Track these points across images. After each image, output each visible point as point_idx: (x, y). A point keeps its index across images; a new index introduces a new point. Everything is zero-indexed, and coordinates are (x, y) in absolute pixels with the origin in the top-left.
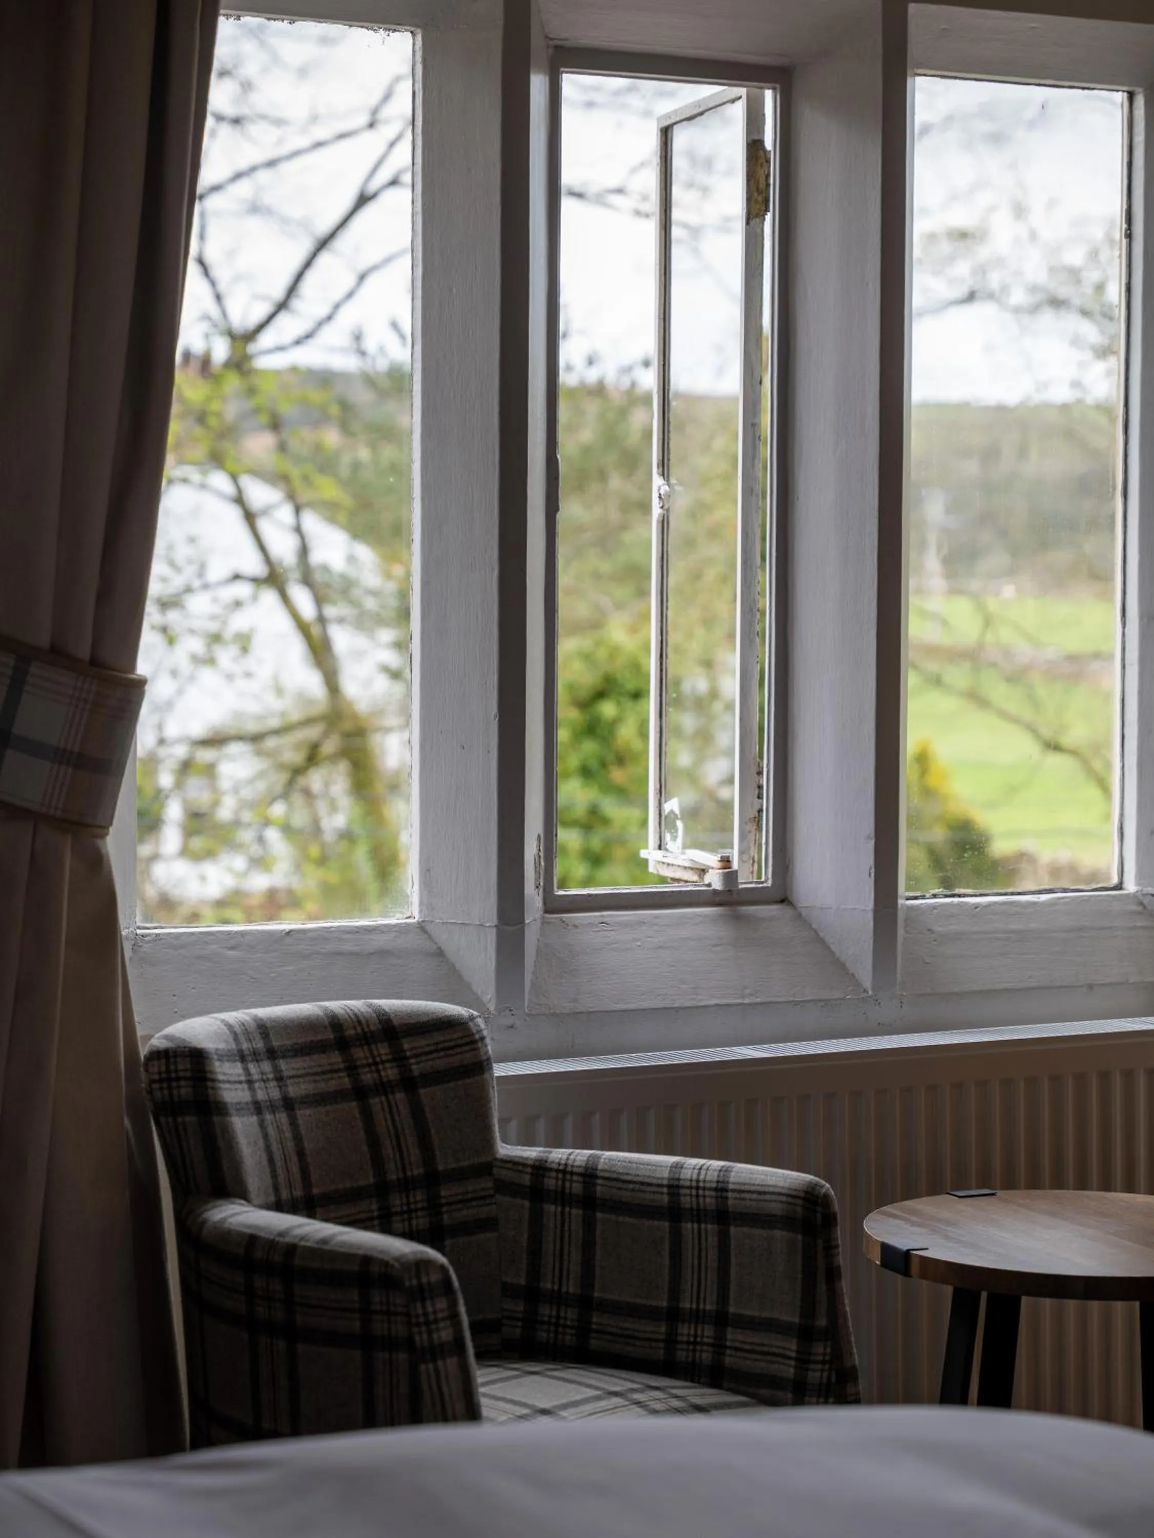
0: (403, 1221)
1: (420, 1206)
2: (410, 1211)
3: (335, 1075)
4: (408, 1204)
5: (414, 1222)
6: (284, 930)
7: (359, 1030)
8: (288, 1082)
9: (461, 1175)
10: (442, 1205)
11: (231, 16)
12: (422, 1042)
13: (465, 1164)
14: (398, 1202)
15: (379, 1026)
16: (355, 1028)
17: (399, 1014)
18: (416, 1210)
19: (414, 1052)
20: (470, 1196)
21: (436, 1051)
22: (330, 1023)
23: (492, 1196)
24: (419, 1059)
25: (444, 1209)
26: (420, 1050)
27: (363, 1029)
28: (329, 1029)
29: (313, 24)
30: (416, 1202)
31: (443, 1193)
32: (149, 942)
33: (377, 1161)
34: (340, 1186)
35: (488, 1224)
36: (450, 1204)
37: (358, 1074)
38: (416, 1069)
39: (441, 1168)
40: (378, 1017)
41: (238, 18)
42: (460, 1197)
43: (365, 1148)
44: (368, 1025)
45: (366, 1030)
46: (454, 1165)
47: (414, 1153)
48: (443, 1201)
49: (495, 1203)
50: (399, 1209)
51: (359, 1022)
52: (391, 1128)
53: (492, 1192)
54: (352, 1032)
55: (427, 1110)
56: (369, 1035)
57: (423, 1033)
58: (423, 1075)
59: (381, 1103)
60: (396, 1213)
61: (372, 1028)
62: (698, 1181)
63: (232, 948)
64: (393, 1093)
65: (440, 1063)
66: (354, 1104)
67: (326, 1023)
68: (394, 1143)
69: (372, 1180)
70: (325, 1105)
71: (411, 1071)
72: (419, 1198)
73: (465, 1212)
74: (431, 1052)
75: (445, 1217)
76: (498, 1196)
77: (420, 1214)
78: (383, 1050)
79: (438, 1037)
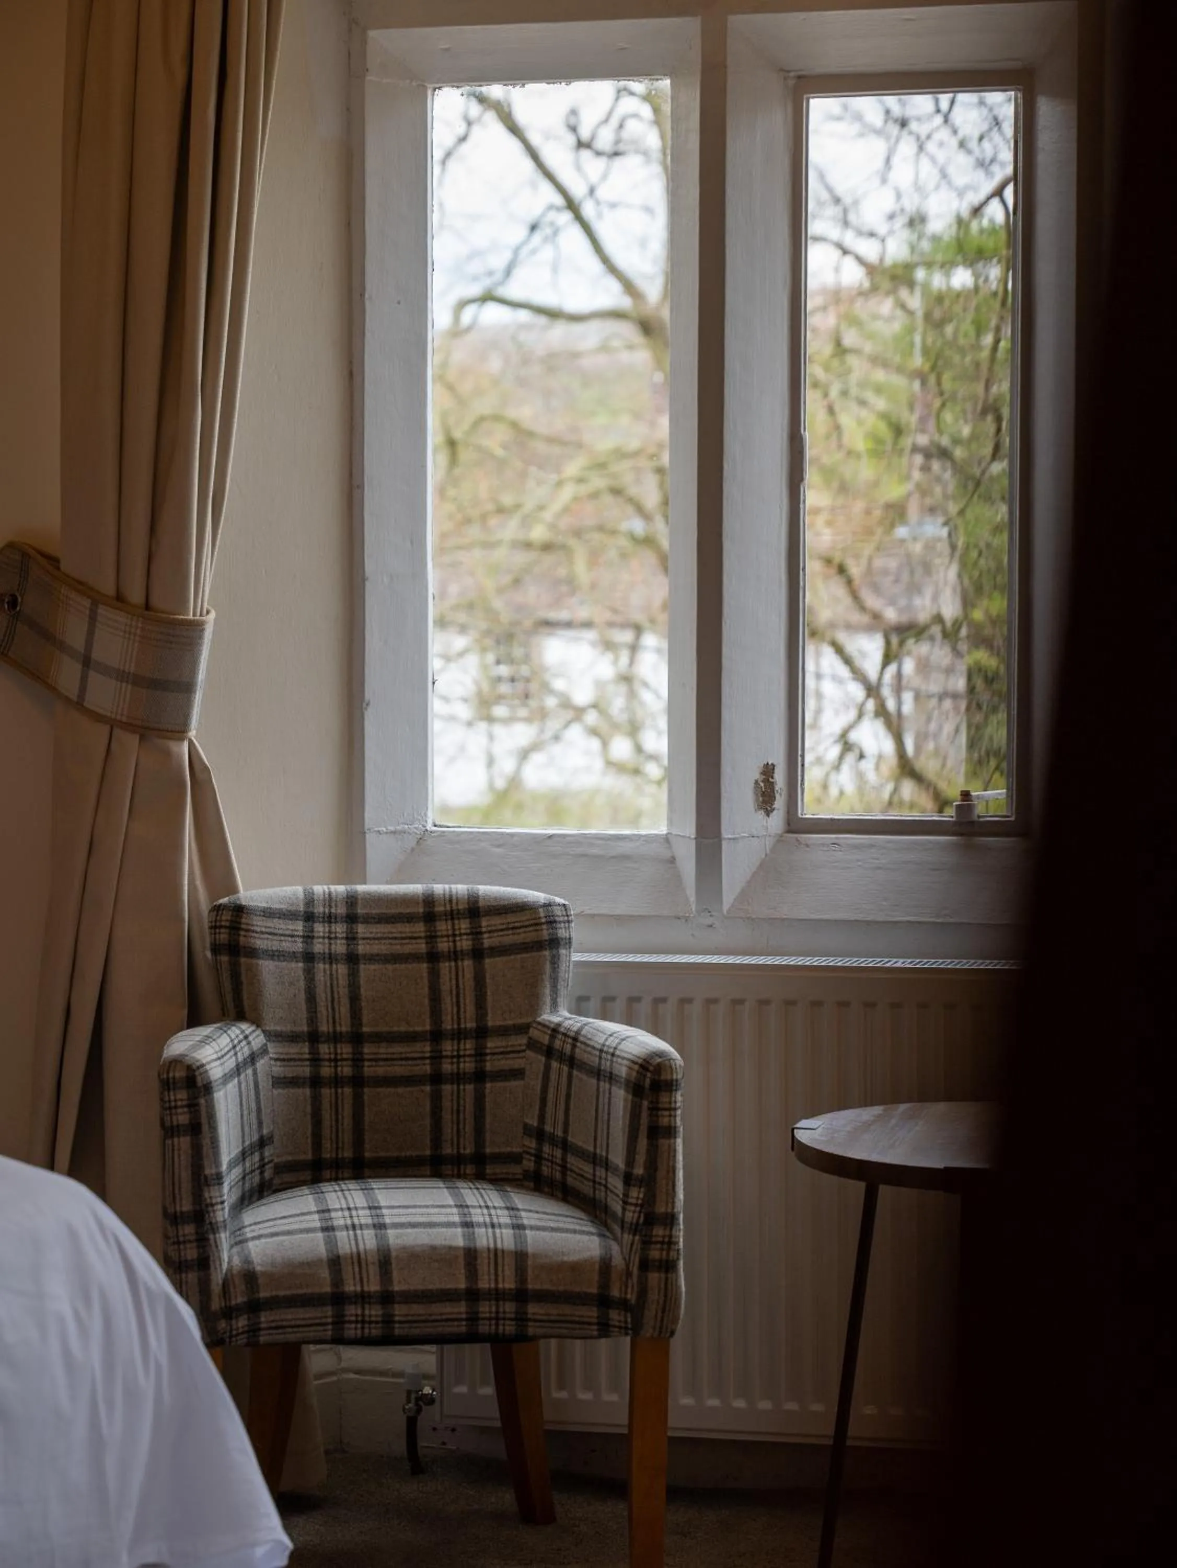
0: (452, 1063)
1: (468, 1052)
2: (459, 1056)
3: (414, 941)
4: (458, 1050)
5: (462, 1065)
6: (546, 834)
7: (448, 908)
8: (360, 942)
9: (504, 1031)
10: (486, 1054)
11: (518, 84)
12: (497, 921)
13: (510, 1022)
14: (449, 1048)
15: (467, 906)
16: (445, 905)
17: (487, 897)
18: (464, 1056)
19: (489, 929)
20: (509, 1049)
21: (507, 929)
22: (424, 901)
23: (524, 1051)
24: (492, 934)
25: (488, 1058)
26: (493, 928)
27: (451, 907)
28: (421, 905)
29: (587, 83)
30: (465, 1050)
31: (489, 1045)
32: (434, 837)
33: (436, 1012)
34: (395, 1029)
35: (518, 1074)
36: (494, 1054)
37: (436, 942)
38: (487, 943)
39: (490, 1024)
40: (469, 898)
41: (523, 85)
42: (502, 1050)
43: (426, 1001)
44: (457, 903)
45: (454, 907)
46: (501, 1023)
47: (470, 1009)
48: (488, 1051)
49: (524, 1057)
50: (449, 1053)
51: (451, 901)
52: (454, 987)
53: (524, 1048)
54: (442, 909)
55: (488, 976)
56: (455, 912)
57: (500, 914)
58: (492, 949)
59: (450, 967)
60: (447, 1057)
61: (461, 907)
62: (604, 1045)
63: (499, 846)
64: (462, 960)
65: (509, 939)
66: (425, 965)
67: (421, 899)
68: (454, 1000)
69: (428, 1028)
70: (395, 963)
71: (482, 944)
72: (468, 1046)
73: (503, 1062)
74: (502, 930)
75: (488, 1064)
76: (528, 1052)
77: (467, 1059)
78: (464, 925)
79: (511, 918)
